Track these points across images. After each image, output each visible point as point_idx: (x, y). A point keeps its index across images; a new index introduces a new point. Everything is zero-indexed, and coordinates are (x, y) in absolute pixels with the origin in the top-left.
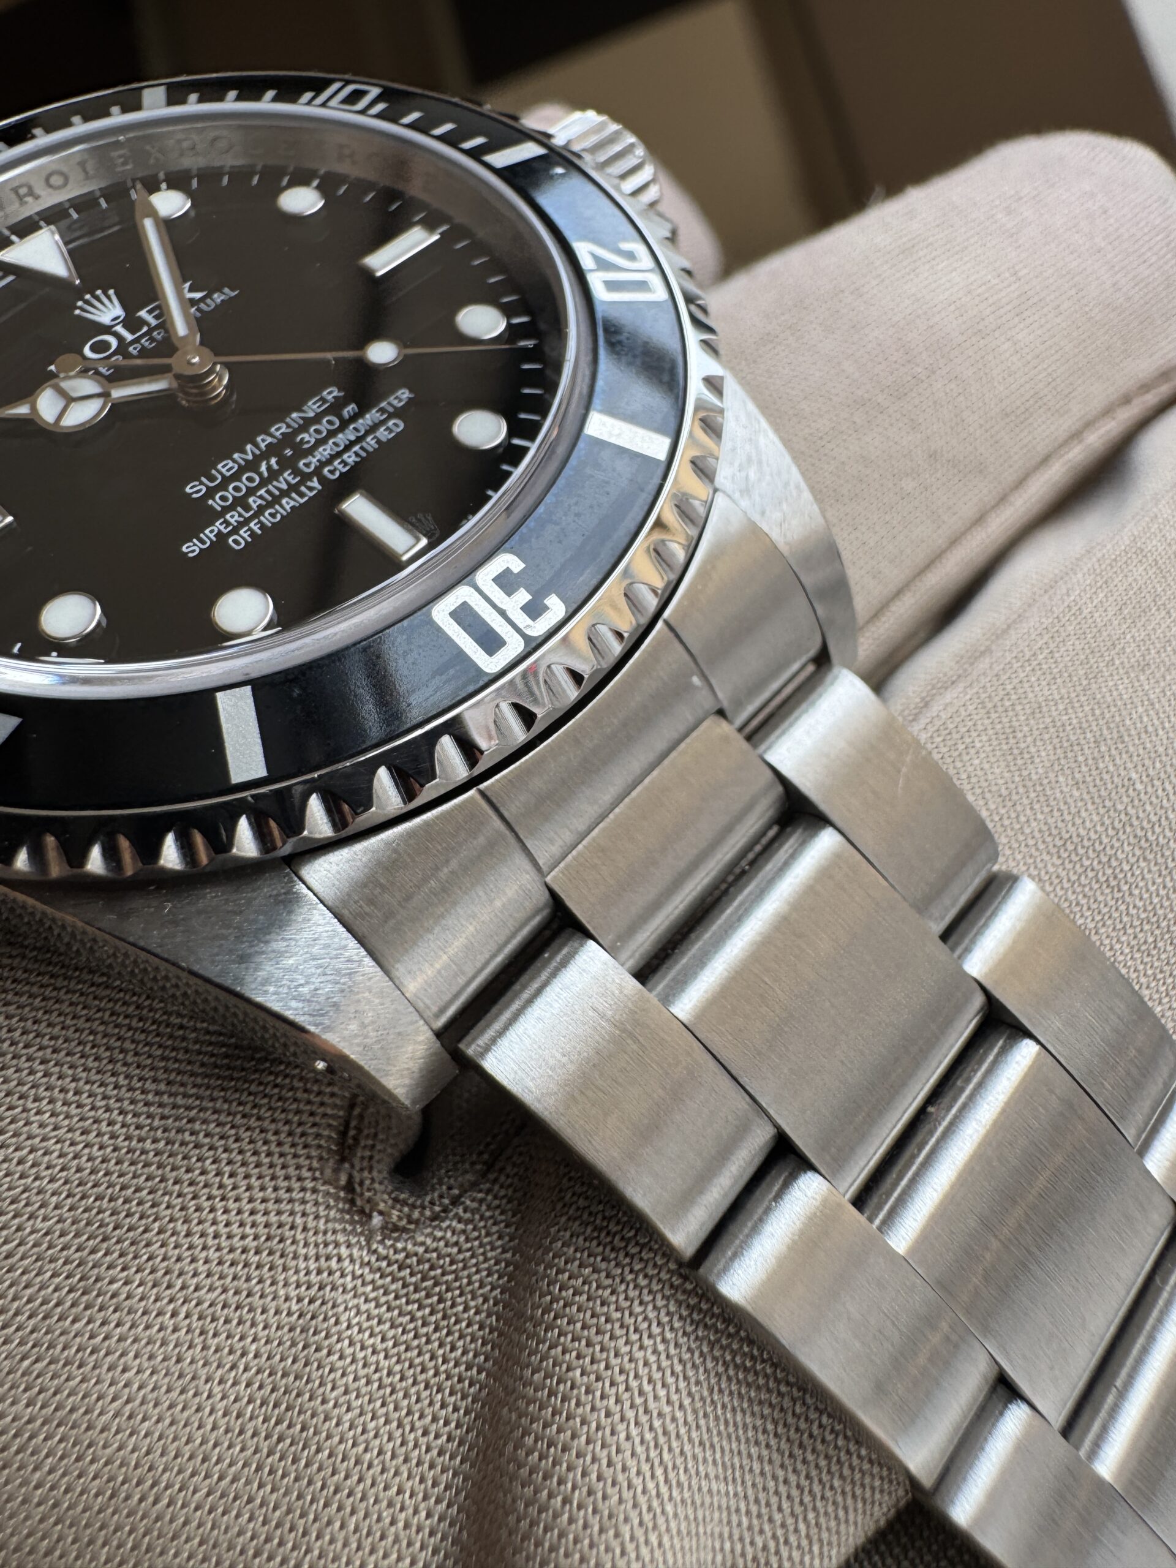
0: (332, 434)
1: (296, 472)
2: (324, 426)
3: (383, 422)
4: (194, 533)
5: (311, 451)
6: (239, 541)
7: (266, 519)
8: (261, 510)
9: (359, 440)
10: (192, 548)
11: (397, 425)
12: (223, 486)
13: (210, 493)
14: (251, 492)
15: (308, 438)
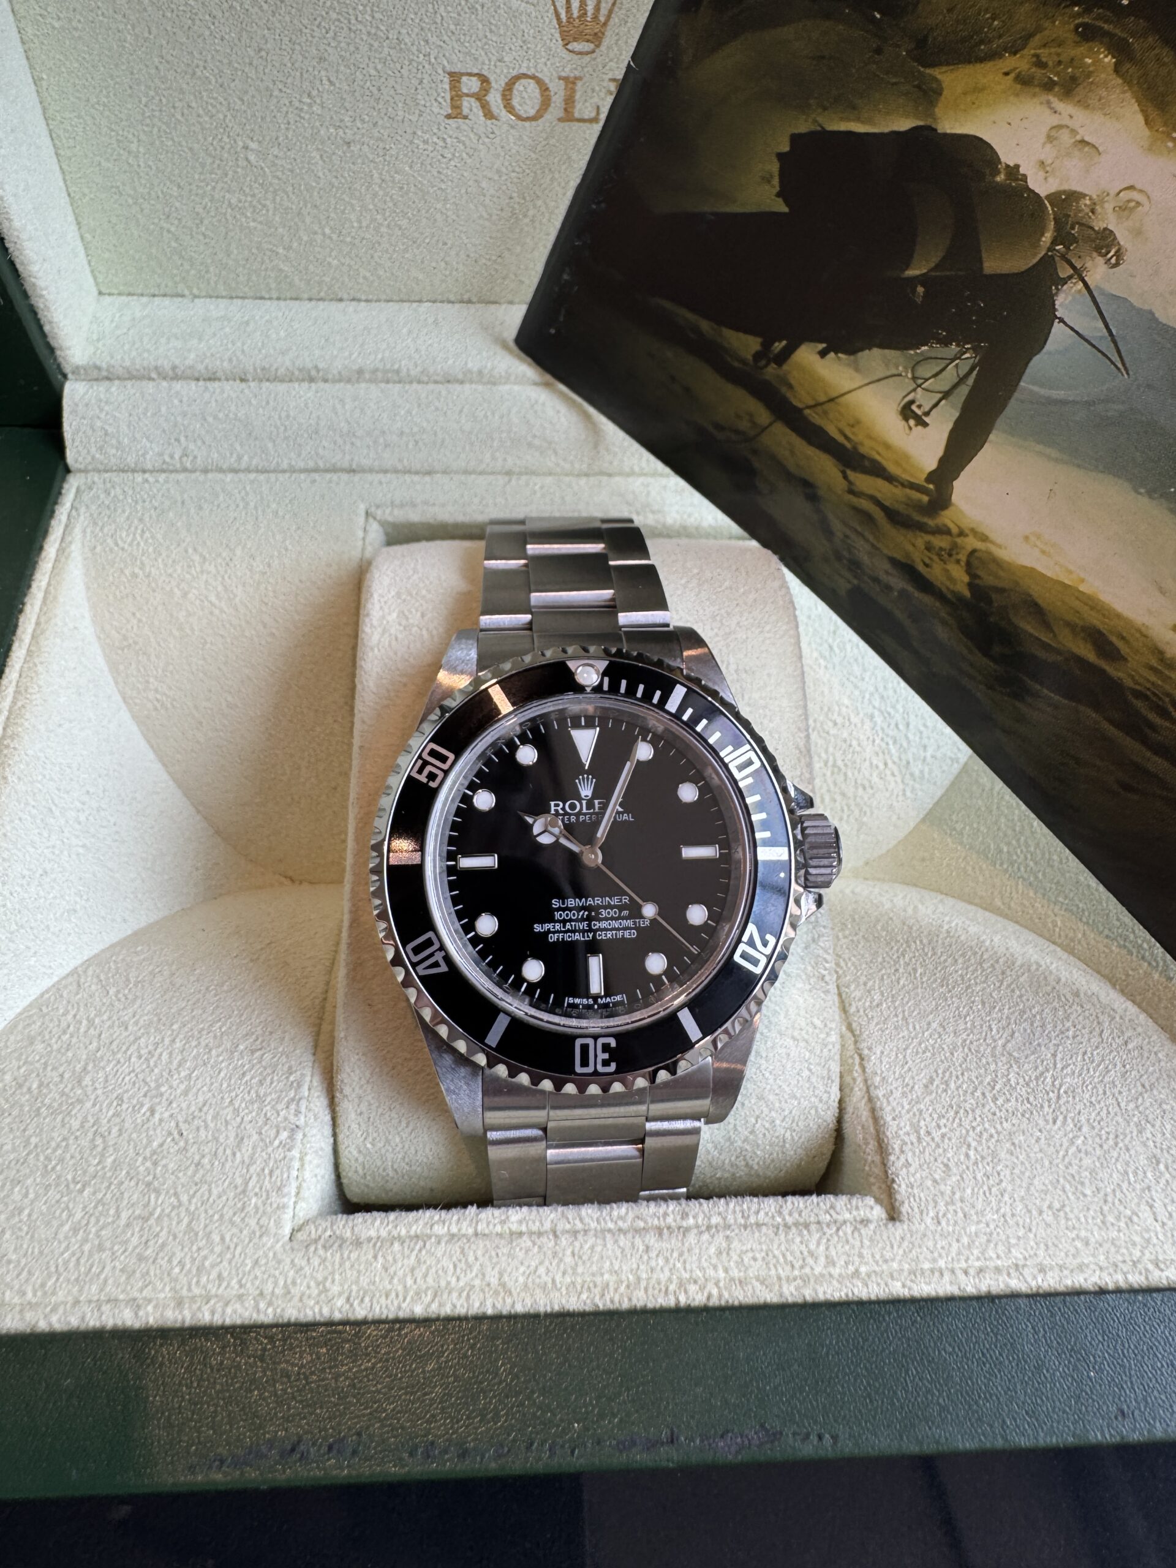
0: (612, 919)
1: (589, 925)
2: (612, 913)
3: (631, 929)
4: (542, 922)
5: (600, 920)
6: (552, 938)
7: (567, 937)
8: (568, 931)
9: (618, 929)
10: (538, 928)
11: (634, 934)
12: (564, 910)
13: (559, 909)
14: (570, 920)
15: (604, 913)
